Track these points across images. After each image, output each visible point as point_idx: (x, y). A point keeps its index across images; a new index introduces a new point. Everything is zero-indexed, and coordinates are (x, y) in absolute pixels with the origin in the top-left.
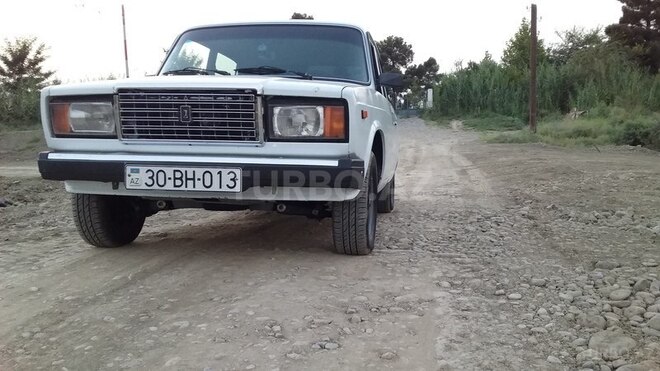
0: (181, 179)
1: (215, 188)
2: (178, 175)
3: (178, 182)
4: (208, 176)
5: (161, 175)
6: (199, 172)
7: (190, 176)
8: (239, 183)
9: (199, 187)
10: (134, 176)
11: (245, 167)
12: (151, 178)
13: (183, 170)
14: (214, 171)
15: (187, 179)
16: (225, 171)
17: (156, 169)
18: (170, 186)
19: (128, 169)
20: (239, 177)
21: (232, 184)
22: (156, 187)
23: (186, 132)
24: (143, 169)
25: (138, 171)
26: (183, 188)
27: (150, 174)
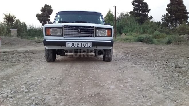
0: (79, 45)
1: (86, 47)
2: (78, 44)
3: (78, 46)
4: (84, 44)
5: (74, 44)
6: (83, 43)
7: (81, 44)
8: (91, 45)
9: (83, 46)
10: (68, 44)
11: (92, 42)
12: (72, 45)
13: (79, 43)
14: (86, 43)
15: (80, 45)
16: (88, 43)
17: (73, 43)
18: (76, 46)
19: (67, 43)
20: (91, 44)
21: (90, 46)
22: (73, 47)
23: (79, 35)
24: (70, 43)
25: (69, 43)
26: (79, 47)
27: (72, 44)
